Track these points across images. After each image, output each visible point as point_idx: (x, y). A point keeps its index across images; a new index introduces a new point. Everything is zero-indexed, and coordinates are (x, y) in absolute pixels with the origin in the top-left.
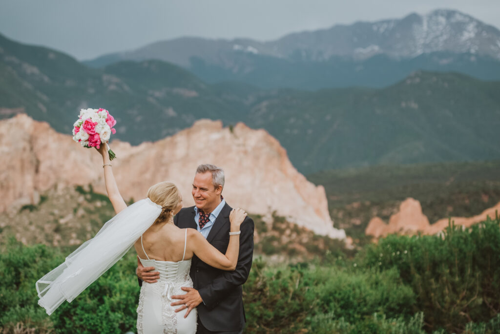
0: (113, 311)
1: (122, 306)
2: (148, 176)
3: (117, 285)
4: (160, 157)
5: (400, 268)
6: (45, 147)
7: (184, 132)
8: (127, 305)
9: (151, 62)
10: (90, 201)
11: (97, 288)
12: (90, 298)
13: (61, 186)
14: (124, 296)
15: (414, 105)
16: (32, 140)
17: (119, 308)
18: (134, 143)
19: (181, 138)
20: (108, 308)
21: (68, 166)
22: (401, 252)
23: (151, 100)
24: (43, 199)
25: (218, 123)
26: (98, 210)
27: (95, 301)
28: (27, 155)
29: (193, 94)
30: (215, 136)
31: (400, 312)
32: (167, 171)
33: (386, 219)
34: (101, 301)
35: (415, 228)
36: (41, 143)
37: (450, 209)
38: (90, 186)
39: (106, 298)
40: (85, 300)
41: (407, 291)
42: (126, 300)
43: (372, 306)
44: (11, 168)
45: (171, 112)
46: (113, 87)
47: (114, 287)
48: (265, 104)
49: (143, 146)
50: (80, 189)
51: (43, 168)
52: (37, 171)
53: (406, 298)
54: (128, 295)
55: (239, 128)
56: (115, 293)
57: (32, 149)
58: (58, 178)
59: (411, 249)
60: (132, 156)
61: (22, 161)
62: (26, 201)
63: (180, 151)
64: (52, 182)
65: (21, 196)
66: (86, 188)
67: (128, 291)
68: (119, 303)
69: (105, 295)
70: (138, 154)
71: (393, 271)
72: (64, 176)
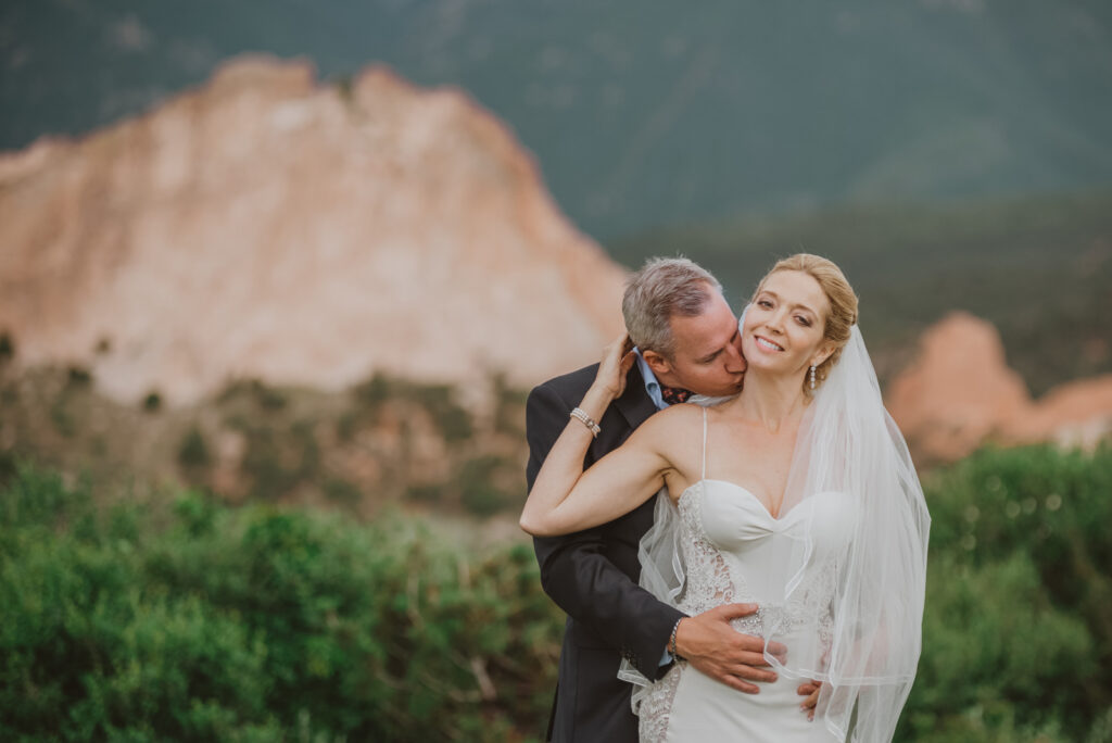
0: (119, 722)
1: (148, 705)
3: (129, 635)
5: (1037, 556)
8: (164, 702)
11: (61, 647)
12: (36, 680)
14: (153, 671)
17: (138, 712)
20: (100, 711)
22: (1041, 505)
25: (297, 73)
27: (54, 691)
30: (290, 115)
31: (1045, 703)
34: (75, 691)
39: (91, 682)
40: (20, 689)
41: (1066, 632)
42: (162, 683)
43: (955, 685)
47: (118, 642)
53: (1064, 658)
54: (167, 668)
55: (373, 88)
56: (125, 663)
59: (1072, 495)
67: (168, 654)
68: (137, 695)
69: (87, 667)
71: (1017, 569)
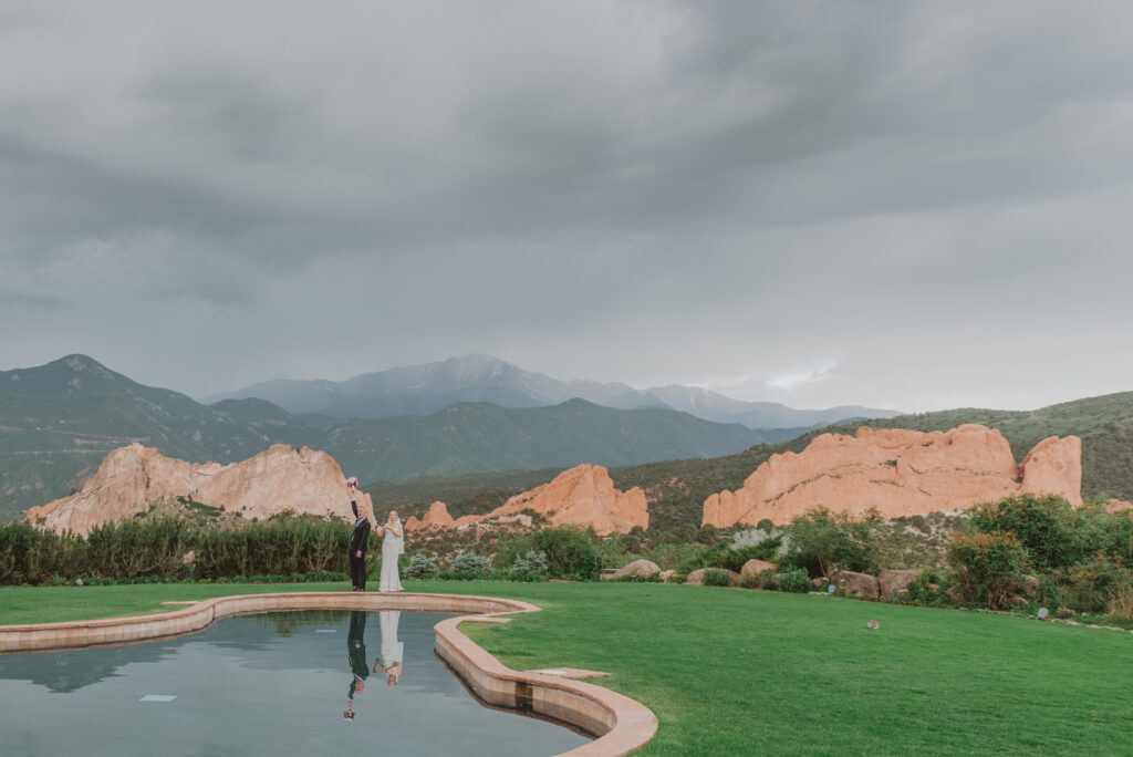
2: (234, 488)
4: (243, 473)
6: (154, 468)
7: (262, 454)
9: (249, 399)
10: (190, 509)
13: (167, 498)
15: (453, 429)
16: (143, 462)
18: (224, 463)
19: (260, 459)
21: (172, 482)
23: (249, 428)
24: (152, 508)
25: (289, 447)
26: (196, 515)
28: (140, 473)
29: (284, 423)
30: (286, 456)
32: (249, 484)
33: (420, 518)
35: (440, 524)
36: (151, 464)
37: (475, 508)
38: (189, 496)
44: (127, 484)
45: (266, 438)
46: (220, 420)
48: (338, 430)
49: (231, 465)
50: (181, 499)
51: (152, 484)
52: (148, 486)
55: (304, 450)
57: (143, 469)
58: (165, 492)
60: (222, 473)
61: (136, 478)
62: (139, 510)
63: (259, 468)
64: (160, 495)
65: (135, 505)
66: (187, 499)
70: (227, 471)
72: (169, 489)
